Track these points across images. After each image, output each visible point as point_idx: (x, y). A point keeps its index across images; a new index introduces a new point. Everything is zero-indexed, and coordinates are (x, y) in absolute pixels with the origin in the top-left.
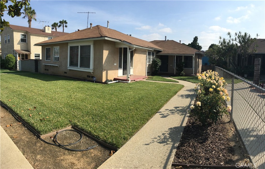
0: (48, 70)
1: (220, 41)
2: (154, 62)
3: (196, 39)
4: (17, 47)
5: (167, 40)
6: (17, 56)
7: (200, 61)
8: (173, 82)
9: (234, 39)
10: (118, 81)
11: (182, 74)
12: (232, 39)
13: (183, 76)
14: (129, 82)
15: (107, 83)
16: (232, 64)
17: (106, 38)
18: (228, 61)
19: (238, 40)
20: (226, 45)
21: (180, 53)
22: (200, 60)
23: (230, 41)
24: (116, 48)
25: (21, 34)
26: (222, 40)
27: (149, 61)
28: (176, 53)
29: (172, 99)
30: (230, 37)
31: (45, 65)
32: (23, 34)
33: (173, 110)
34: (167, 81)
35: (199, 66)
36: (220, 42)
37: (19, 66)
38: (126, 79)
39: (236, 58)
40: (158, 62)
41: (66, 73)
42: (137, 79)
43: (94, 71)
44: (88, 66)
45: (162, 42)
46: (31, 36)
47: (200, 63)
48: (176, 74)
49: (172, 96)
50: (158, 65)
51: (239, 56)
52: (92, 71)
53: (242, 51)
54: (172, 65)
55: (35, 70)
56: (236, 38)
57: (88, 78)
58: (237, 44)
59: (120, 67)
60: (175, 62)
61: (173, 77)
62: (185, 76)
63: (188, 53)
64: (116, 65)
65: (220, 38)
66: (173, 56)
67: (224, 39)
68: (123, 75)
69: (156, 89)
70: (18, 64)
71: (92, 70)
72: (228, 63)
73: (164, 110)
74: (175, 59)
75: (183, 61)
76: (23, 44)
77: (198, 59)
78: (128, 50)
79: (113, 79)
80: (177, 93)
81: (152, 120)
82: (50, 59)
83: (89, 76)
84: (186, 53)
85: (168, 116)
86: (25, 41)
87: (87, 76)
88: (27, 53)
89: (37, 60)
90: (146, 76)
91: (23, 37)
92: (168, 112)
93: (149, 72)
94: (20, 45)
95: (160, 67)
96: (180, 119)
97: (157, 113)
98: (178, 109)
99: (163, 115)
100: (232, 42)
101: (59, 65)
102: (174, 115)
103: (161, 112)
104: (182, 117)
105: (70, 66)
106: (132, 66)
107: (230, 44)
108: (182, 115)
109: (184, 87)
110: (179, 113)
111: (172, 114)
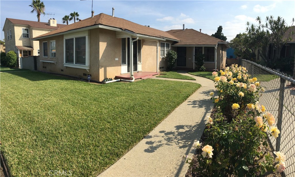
0: (46, 67)
1: (247, 28)
2: (169, 54)
3: (220, 29)
4: (19, 43)
5: (185, 29)
6: (18, 53)
7: (225, 54)
8: (188, 80)
9: (265, 25)
10: (119, 80)
11: (203, 69)
12: (262, 25)
13: (203, 71)
14: (133, 81)
15: (104, 83)
16: (262, 57)
17: (100, 26)
18: (256, 53)
19: (269, 26)
20: (255, 33)
21: (199, 44)
22: (223, 52)
23: (259, 27)
24: (117, 39)
25: (23, 29)
26: (250, 27)
27: (163, 54)
28: (194, 44)
29: (177, 109)
30: (260, 22)
31: (43, 62)
32: (25, 28)
33: (171, 133)
34: (182, 78)
35: (222, 59)
36: (247, 30)
37: (21, 64)
38: (130, 77)
39: (267, 49)
40: (173, 55)
41: (63, 70)
42: (145, 76)
43: (90, 68)
44: (84, 63)
45: (179, 32)
46: (33, 31)
47: (223, 56)
48: (195, 69)
49: (178, 104)
50: (174, 58)
51: (271, 46)
53: (275, 40)
54: (190, 59)
55: (34, 68)
56: (267, 23)
57: (84, 76)
58: (268, 31)
59: (124, 62)
60: (194, 54)
61: (191, 73)
62: (206, 71)
63: (209, 43)
64: (118, 61)
65: (248, 24)
66: (191, 47)
67: (253, 26)
68: (128, 72)
69: (161, 91)
70: (19, 61)
71: (88, 67)
72: (257, 55)
73: (158, 132)
74: (194, 51)
75: (203, 53)
76: (25, 40)
77: (221, 51)
78: (131, 41)
79: (115, 77)
80: (189, 97)
81: (127, 155)
82: (47, 56)
83: (85, 75)
84: (207, 43)
85: (158, 148)
86: (28, 37)
87: (84, 74)
88: (29, 49)
89: (36, 56)
90: (157, 72)
91: (26, 32)
92: (163, 137)
93: (163, 67)
94: (22, 41)
95: (176, 61)
96: (178, 159)
97: (143, 139)
98: (181, 130)
99: (151, 145)
100: (262, 29)
101: (55, 62)
102: (169, 146)
103: (151, 137)
104: (182, 153)
105: (66, 62)
106: (140, 61)
107: (260, 31)
108: (184, 147)
109: (201, 88)
110: (179, 142)
111: (166, 144)
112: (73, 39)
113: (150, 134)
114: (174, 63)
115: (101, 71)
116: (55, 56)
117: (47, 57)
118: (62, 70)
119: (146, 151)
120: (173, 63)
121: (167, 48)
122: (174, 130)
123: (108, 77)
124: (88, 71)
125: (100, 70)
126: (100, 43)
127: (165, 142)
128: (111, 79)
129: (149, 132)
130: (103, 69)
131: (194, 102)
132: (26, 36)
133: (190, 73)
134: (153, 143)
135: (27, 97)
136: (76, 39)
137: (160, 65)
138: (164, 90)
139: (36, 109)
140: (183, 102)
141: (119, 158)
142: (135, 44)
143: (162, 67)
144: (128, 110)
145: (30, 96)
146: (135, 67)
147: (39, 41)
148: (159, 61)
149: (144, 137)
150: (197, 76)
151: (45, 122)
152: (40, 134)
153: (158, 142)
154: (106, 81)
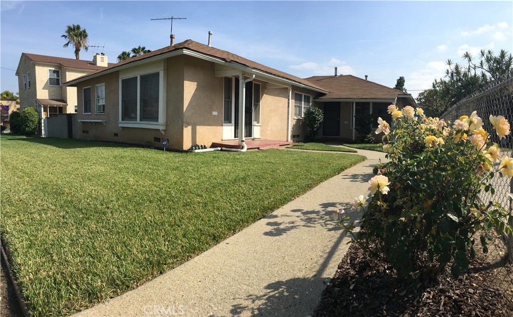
0: (87, 132)
1: (448, 71)
2: (309, 114)
3: (401, 81)
4: (42, 94)
5: (338, 75)
6: (41, 110)
8: (344, 151)
10: (219, 148)
12: (474, 64)
13: (371, 143)
14: (244, 150)
15: (192, 152)
17: (186, 52)
19: (486, 66)
21: (365, 97)
23: (469, 70)
24: (217, 78)
25: (49, 70)
27: (298, 112)
28: (355, 97)
30: (470, 61)
31: (83, 122)
32: (54, 69)
33: (312, 212)
36: (448, 73)
37: (45, 130)
38: (238, 145)
42: (266, 146)
43: (166, 127)
45: (327, 80)
46: (67, 73)
48: (355, 139)
50: (318, 121)
52: (161, 126)
54: (347, 123)
55: (67, 135)
56: (482, 61)
57: (155, 142)
58: (484, 76)
59: (228, 120)
60: (354, 115)
61: (349, 145)
62: (375, 143)
63: (381, 96)
64: (218, 116)
66: (350, 102)
67: (457, 66)
68: (235, 137)
70: (43, 125)
71: (163, 125)
73: (289, 211)
74: (354, 109)
75: (371, 112)
76: (53, 89)
78: (241, 81)
79: (211, 144)
80: (344, 170)
81: (232, 239)
82: (90, 111)
83: (157, 139)
84: (378, 97)
85: (289, 230)
86: (58, 83)
87: (155, 138)
88: (61, 104)
89: (70, 114)
90: (287, 141)
91: (55, 76)
92: (298, 217)
93: (298, 136)
94: (47, 91)
95: (322, 125)
96: (325, 245)
97: (262, 219)
98: (330, 209)
99: (276, 227)
100: (472, 73)
101: (105, 121)
102: (310, 228)
103: (276, 216)
104: (332, 237)
105: (122, 120)
106: (257, 120)
107: (470, 75)
108: (335, 229)
109: (366, 161)
110: (327, 223)
111: (304, 226)
112: (136, 78)
113: (274, 213)
114: (318, 128)
115: (187, 132)
116: (104, 110)
117: (90, 114)
118: (116, 135)
119: (266, 234)
120: (316, 128)
121: (306, 103)
122: (318, 208)
123: (199, 143)
124: (163, 133)
125: (185, 129)
126: (185, 82)
127: (303, 223)
128: (205, 146)
129: (272, 210)
130: (190, 128)
131: (354, 177)
132: (56, 82)
133: (346, 144)
134: (281, 224)
135: (53, 165)
136: (142, 77)
137: (293, 131)
138: (300, 161)
139: (67, 179)
140: (333, 176)
141: (218, 242)
142: (249, 86)
143: (296, 134)
144: (235, 181)
145: (58, 165)
146: (248, 129)
147: (76, 88)
148: (291, 124)
149: (264, 217)
150: (360, 148)
151: (83, 194)
152: (72, 208)
153: (289, 223)
154: (196, 149)
